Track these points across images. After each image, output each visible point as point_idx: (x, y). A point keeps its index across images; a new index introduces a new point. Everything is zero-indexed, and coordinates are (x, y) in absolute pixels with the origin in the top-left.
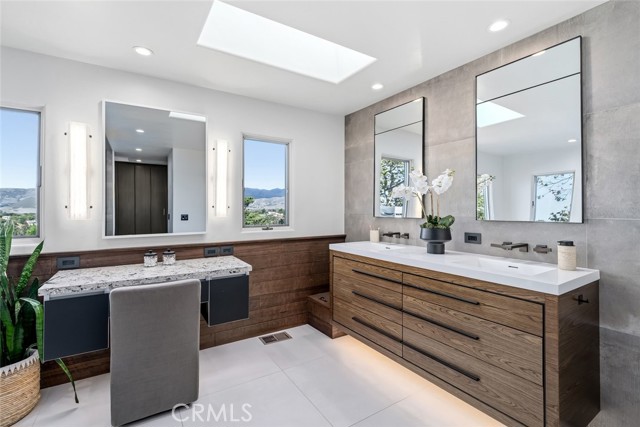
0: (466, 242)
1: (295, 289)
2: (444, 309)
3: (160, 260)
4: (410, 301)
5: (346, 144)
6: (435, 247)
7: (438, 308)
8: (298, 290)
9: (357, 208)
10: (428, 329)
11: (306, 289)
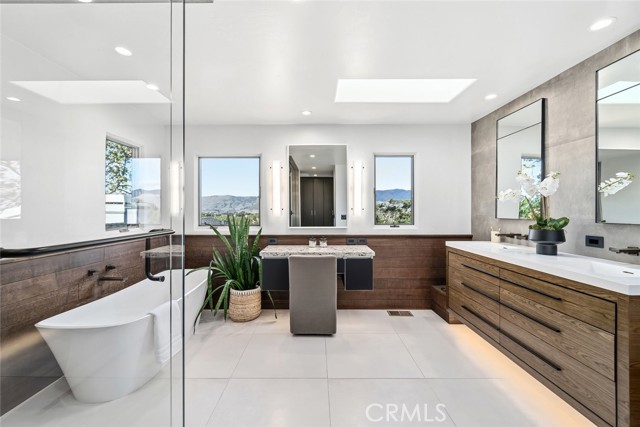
0: (587, 245)
1: (419, 277)
2: (532, 303)
3: (318, 244)
4: (507, 294)
5: (473, 150)
6: (544, 248)
7: (527, 301)
8: (421, 279)
9: (483, 210)
10: (520, 320)
11: (429, 279)
